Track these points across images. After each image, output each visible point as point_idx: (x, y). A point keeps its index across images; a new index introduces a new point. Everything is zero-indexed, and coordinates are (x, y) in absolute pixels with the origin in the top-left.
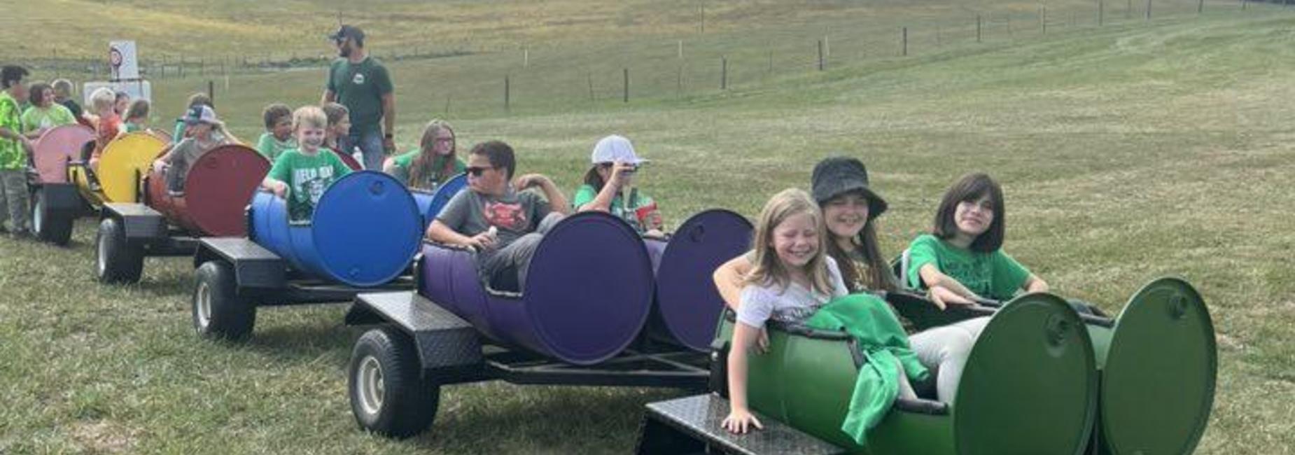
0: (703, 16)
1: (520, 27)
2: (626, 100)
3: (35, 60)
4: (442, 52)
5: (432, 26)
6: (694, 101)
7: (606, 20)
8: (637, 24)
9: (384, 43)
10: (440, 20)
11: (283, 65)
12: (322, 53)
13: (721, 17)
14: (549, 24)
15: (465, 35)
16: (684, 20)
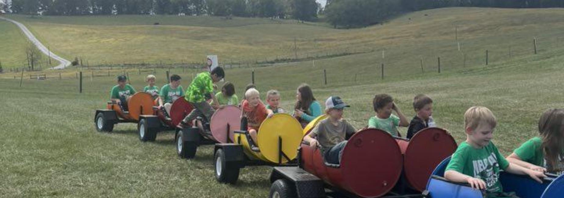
0: (456, 32)
1: (370, 41)
2: (439, 72)
3: (175, 64)
4: (338, 54)
5: (331, 43)
6: (475, 71)
7: (409, 36)
8: (424, 37)
9: (312, 51)
10: (334, 40)
11: (272, 63)
12: (288, 57)
13: (463, 32)
14: (383, 39)
15: (347, 46)
16: (446, 34)
